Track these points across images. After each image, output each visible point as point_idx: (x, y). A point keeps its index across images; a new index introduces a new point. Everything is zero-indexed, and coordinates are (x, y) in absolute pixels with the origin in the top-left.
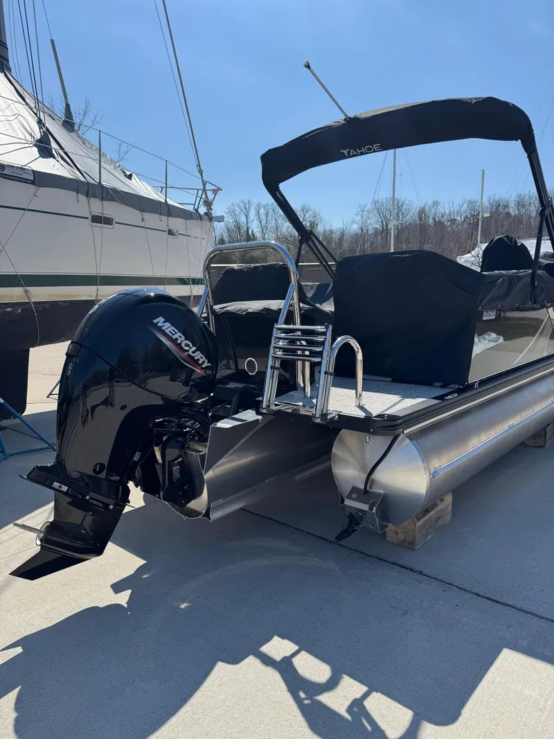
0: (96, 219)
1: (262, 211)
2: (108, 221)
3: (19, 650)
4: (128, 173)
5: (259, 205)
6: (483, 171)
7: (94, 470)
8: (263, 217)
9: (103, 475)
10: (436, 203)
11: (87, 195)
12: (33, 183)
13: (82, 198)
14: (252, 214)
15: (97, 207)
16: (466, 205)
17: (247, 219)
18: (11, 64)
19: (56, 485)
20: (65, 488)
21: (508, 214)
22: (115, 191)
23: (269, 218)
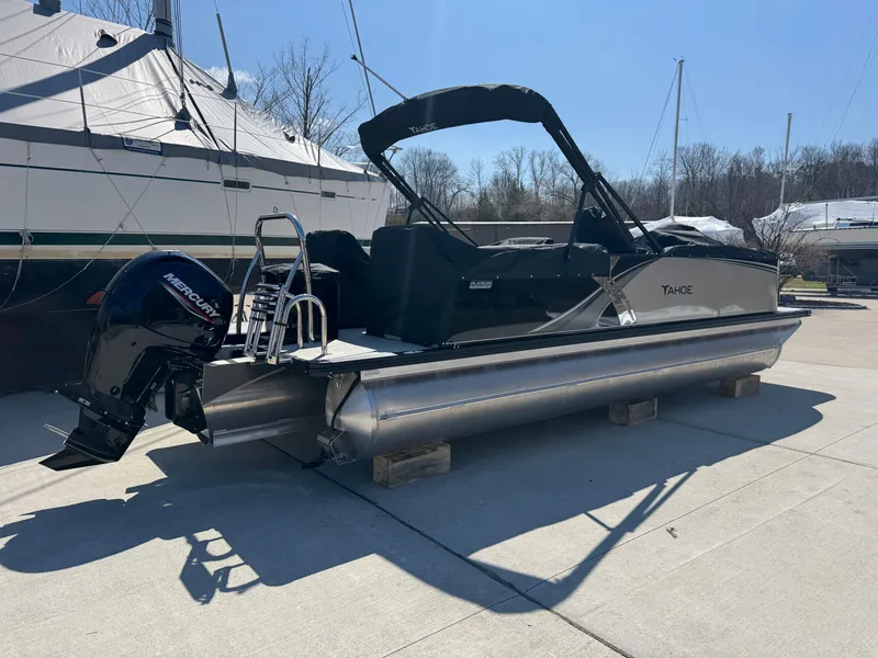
0: (228, 184)
1: (537, 160)
2: (245, 185)
3: (34, 516)
4: (291, 135)
5: (533, 154)
6: (790, 115)
7: (111, 391)
8: (538, 168)
9: (118, 396)
10: (759, 151)
11: (219, 162)
12: (160, 154)
13: (213, 165)
14: (525, 164)
15: (230, 172)
16: (799, 153)
17: (519, 169)
18: (175, 41)
19: (81, 400)
20: (88, 403)
21: (861, 164)
22: (251, 157)
23: (545, 167)
